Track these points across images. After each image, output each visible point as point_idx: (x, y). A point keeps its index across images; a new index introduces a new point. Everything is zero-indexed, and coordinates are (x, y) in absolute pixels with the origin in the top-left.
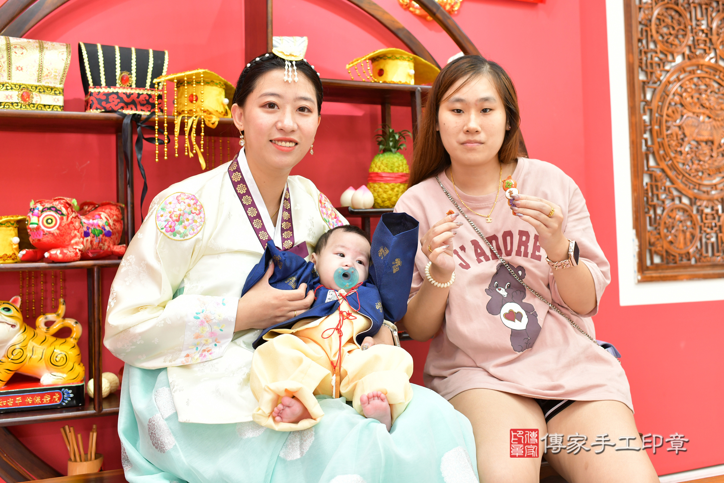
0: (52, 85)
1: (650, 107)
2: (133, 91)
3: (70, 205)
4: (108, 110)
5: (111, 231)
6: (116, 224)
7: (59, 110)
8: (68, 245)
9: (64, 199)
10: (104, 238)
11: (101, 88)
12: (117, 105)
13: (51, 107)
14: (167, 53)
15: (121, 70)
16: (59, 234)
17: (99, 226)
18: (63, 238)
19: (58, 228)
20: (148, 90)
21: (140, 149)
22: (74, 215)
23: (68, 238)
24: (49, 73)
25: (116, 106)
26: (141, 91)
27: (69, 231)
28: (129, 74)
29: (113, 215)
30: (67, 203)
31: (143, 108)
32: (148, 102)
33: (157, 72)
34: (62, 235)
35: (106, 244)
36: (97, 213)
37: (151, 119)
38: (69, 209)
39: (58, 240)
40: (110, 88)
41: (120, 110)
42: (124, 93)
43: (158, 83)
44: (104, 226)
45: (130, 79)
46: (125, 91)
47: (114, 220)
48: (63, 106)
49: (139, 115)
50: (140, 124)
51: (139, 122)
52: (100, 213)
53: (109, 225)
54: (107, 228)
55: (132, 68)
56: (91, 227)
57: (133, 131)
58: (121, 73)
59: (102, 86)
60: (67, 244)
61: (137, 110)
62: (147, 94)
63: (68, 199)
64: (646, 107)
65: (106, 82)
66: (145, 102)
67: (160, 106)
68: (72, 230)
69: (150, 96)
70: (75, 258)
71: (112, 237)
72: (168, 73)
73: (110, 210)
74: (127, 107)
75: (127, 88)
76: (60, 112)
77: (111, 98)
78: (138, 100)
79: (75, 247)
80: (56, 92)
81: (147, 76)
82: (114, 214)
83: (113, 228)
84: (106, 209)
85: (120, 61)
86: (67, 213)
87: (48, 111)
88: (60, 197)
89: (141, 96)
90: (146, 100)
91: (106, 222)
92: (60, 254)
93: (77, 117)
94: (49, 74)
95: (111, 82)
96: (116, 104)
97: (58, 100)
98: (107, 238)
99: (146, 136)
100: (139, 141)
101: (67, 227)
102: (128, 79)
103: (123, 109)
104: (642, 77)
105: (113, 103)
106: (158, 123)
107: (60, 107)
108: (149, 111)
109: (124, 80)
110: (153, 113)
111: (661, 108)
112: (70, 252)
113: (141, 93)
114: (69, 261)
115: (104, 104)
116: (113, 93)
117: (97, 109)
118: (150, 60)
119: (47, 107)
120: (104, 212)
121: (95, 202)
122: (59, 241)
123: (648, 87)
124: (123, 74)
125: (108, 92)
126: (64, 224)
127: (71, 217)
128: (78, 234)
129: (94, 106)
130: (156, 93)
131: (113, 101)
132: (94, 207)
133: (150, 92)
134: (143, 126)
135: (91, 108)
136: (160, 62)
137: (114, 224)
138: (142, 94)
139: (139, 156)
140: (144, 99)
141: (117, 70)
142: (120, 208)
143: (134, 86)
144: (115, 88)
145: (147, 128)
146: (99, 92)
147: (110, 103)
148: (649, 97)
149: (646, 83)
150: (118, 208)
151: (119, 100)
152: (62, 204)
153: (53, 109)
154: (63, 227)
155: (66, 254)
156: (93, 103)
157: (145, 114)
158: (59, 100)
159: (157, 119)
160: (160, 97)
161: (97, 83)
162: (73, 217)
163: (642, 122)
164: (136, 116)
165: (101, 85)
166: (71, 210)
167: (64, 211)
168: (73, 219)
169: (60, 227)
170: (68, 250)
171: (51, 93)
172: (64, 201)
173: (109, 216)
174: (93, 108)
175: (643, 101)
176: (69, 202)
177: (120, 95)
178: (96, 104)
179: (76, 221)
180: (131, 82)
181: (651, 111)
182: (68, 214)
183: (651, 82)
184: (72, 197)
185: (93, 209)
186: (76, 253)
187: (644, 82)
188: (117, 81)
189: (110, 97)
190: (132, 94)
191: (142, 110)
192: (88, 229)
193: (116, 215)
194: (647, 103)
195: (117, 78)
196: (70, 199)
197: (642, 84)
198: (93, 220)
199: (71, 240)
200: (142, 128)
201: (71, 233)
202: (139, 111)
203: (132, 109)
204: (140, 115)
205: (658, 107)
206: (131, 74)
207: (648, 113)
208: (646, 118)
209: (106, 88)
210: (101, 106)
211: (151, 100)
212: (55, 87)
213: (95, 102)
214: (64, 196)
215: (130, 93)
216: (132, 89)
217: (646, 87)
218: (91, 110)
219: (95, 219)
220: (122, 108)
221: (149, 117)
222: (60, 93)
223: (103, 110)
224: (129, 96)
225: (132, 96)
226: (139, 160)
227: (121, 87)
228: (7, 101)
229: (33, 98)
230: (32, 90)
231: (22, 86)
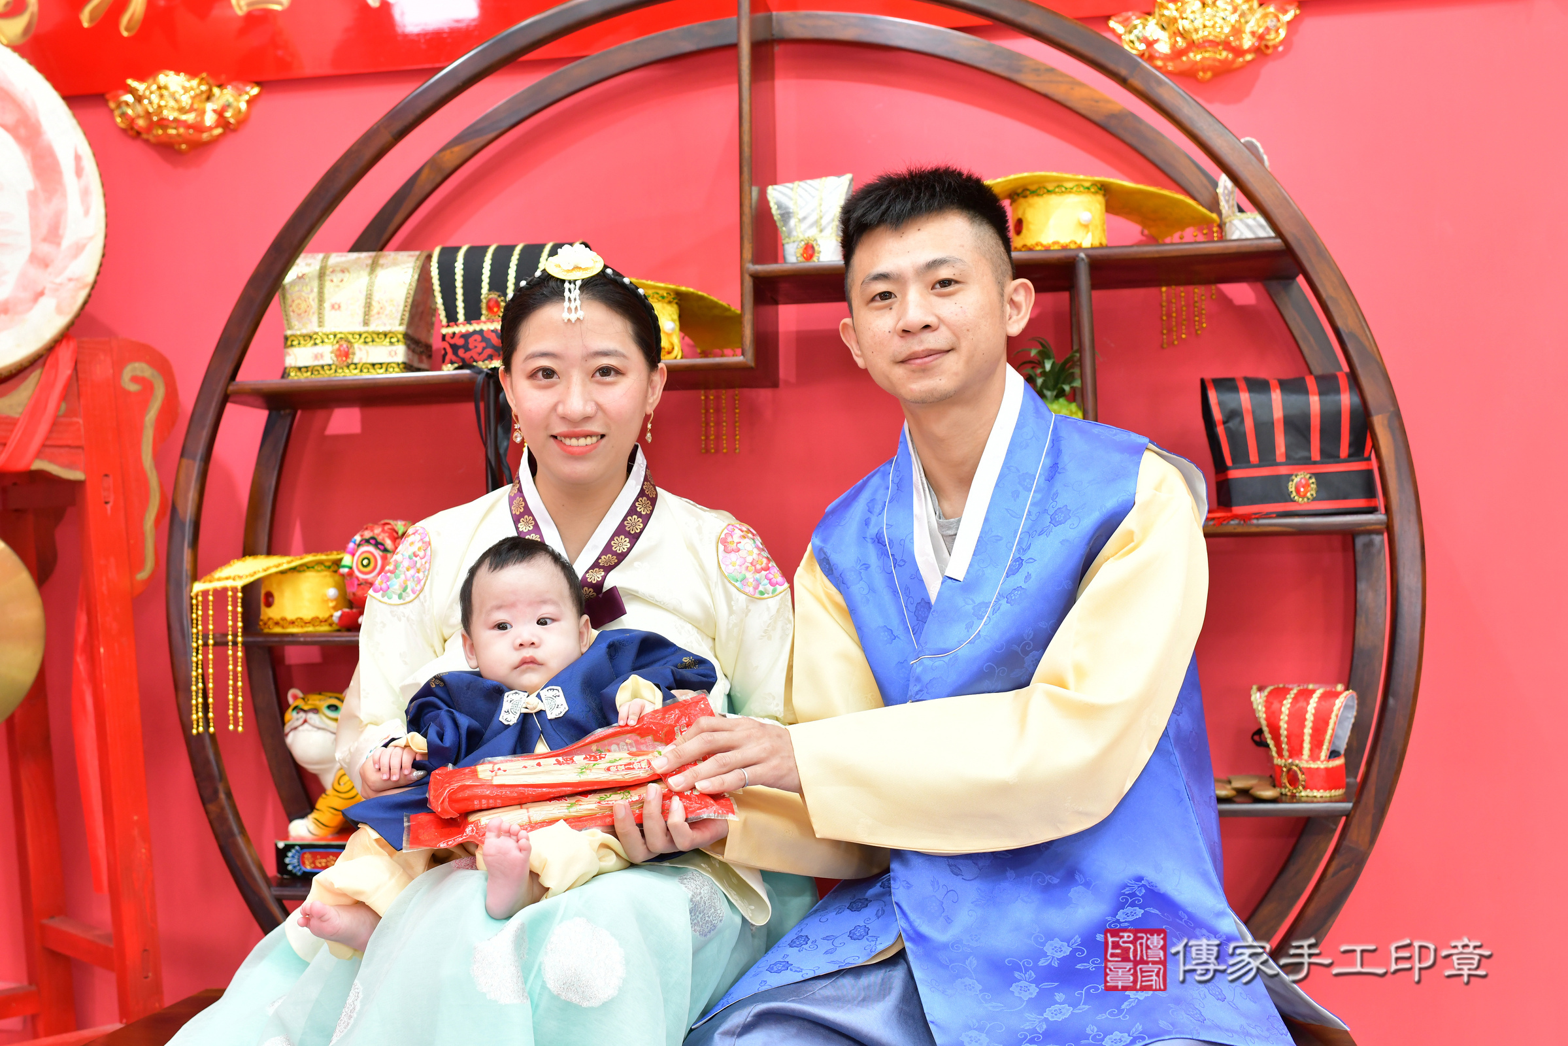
0: (386, 329)
3: (398, 534)
4: (468, 363)
7: (396, 370)
9: (389, 524)
11: (457, 325)
12: (482, 352)
13: (384, 366)
15: (488, 290)
24: (381, 308)
25: (480, 354)
30: (395, 531)
40: (472, 324)
46: (493, 326)
48: (403, 364)
58: (490, 295)
59: (461, 321)
65: (466, 314)
76: (397, 374)
77: (472, 342)
80: (393, 340)
85: (489, 274)
87: (380, 375)
88: (387, 521)
94: (381, 311)
95: (472, 313)
96: (480, 351)
97: (396, 353)
103: (492, 360)
105: (476, 351)
107: (399, 365)
109: (493, 308)
115: (461, 352)
116: (476, 332)
117: (451, 363)
119: (377, 367)
124: (492, 297)
125: (468, 331)
129: (447, 359)
131: (476, 347)
135: (444, 362)
141: (483, 290)
144: (479, 324)
146: (454, 334)
147: (471, 350)
151: (484, 344)
152: (386, 532)
153: (386, 370)
158: (399, 353)
161: (452, 318)
165: (457, 320)
167: (388, 544)
171: (384, 343)
172: (389, 527)
176: (397, 529)
177: (485, 335)
178: (450, 355)
188: (483, 310)
189: (471, 340)
195: (483, 304)
209: (465, 325)
210: (458, 357)
212: (390, 332)
213: (449, 351)
218: (445, 367)
222: (398, 341)
223: (461, 364)
227: (487, 320)
228: (316, 363)
229: (354, 354)
230: (353, 340)
231: (339, 336)
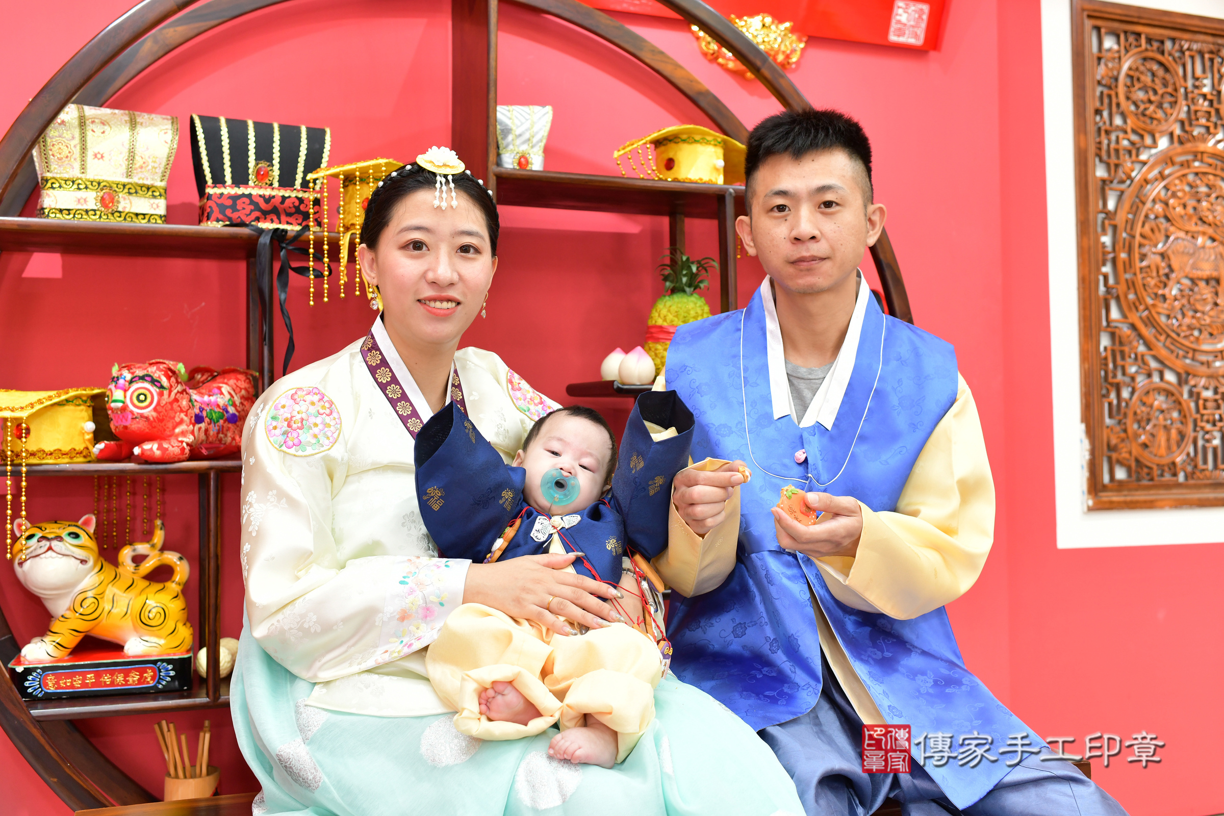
0: (148, 182)
1: (1113, 222)
2: (274, 193)
3: (174, 372)
4: (234, 222)
5: (237, 414)
6: (245, 403)
7: (159, 221)
8: (170, 436)
9: (164, 363)
10: (226, 425)
11: (225, 188)
12: (250, 214)
13: (147, 217)
14: (328, 131)
15: (256, 160)
16: (157, 417)
17: (218, 406)
18: (163, 424)
19: (155, 409)
20: (298, 191)
21: (285, 284)
22: (179, 388)
23: (170, 425)
24: (144, 163)
25: (247, 215)
26: (287, 193)
27: (172, 414)
28: (269, 166)
29: (241, 389)
30: (170, 369)
31: (290, 219)
32: (298, 210)
33: (313, 163)
34: (160, 420)
35: (229, 434)
36: (215, 385)
37: (303, 238)
38: (173, 379)
39: (155, 427)
40: (239, 188)
41: (253, 223)
42: (260, 196)
43: (315, 181)
44: (226, 406)
45: (270, 173)
46: (261, 192)
47: (242, 397)
48: (164, 216)
49: (283, 230)
50: (284, 245)
51: (282, 242)
52: (221, 385)
53: (234, 405)
54: (231, 410)
55: (274, 156)
56: (206, 408)
57: (274, 255)
58: (257, 164)
59: (227, 184)
60: (169, 433)
61: (280, 223)
62: (296, 197)
63: (171, 364)
64: (1107, 222)
65: (232, 178)
66: (293, 210)
67: (317, 216)
68: (176, 413)
69: (301, 200)
70: (181, 457)
71: (238, 423)
72: (330, 165)
73: (235, 381)
74: (265, 218)
75: (266, 188)
76: (161, 226)
77: (240, 204)
78: (282, 206)
79: (180, 439)
80: (155, 194)
81: (297, 168)
82: (243, 387)
83: (239, 409)
84: (229, 380)
85: (254, 145)
86: (168, 385)
87: (142, 224)
88: (158, 360)
89: (287, 201)
90: (294, 207)
91: (229, 400)
92: (158, 449)
93: (187, 233)
94: (144, 165)
95: (240, 178)
96: (248, 213)
97: (158, 206)
98: (230, 425)
99: (294, 264)
100: (283, 272)
101: (170, 407)
102: (268, 173)
103: (259, 222)
104: (1101, 172)
105: (244, 212)
106: (313, 244)
107: (161, 217)
108: (299, 224)
109: (262, 176)
110: (307, 228)
111: (1131, 224)
112: (173, 447)
113: (287, 195)
114: (170, 461)
115: (229, 212)
116: (243, 195)
117: (218, 220)
118: (301, 144)
119: (140, 217)
120: (226, 384)
121: (213, 368)
122: (155, 430)
123: (1111, 189)
124: (260, 165)
125: (236, 193)
126: (164, 402)
127: (175, 391)
128: (185, 418)
129: (213, 216)
130: (310, 196)
131: (244, 209)
132: (212, 375)
133: (300, 195)
134: (290, 248)
135: (208, 219)
136: (317, 146)
137: (242, 403)
138: (289, 197)
139: (283, 296)
140: (291, 205)
141: (250, 159)
142: (251, 378)
143: (276, 184)
144: (246, 188)
145: (297, 251)
146: (222, 194)
147: (238, 211)
148: (1111, 205)
149: (1108, 183)
150: (249, 379)
151: (252, 207)
152: (161, 370)
153: (149, 221)
154: (163, 407)
155: (167, 449)
156: (212, 211)
157: (293, 228)
158: (160, 207)
159: (312, 237)
160: (317, 202)
161: (219, 180)
162: (178, 392)
163: (1100, 246)
164: (279, 231)
165: (225, 182)
166: (175, 381)
167: (164, 381)
168: (178, 395)
169: (158, 408)
170: (170, 444)
171: (148, 196)
172: (165, 366)
173: (234, 391)
174: (211, 219)
175: (1101, 212)
176: (172, 368)
177: (254, 199)
178: (216, 213)
179: (182, 398)
180: (271, 179)
181: (1115, 228)
182: (171, 386)
183: (1115, 181)
184: (177, 360)
185: (209, 378)
186: (183, 449)
187: (1104, 181)
188: (250, 177)
189: (239, 202)
190: (274, 197)
191: (288, 223)
192: (201, 412)
193: (245, 389)
194: (1109, 215)
195: (250, 171)
196: (175, 363)
197: (1100, 183)
198: (210, 396)
199: (174, 428)
200: (288, 251)
201: (175, 417)
202: (283, 224)
203: (272, 221)
204: (285, 231)
205: (1127, 221)
206: (273, 166)
207: (1110, 231)
208: (1106, 239)
209: (232, 188)
210: (225, 216)
211: (302, 207)
212: (153, 186)
213: (216, 209)
214: (164, 359)
215: (270, 195)
216: (273, 189)
217: (1107, 188)
218: (209, 223)
219: (212, 395)
220: (258, 219)
221: (299, 234)
222: (160, 195)
223: (228, 223)
224: (268, 199)
225: (273, 200)
226: (282, 302)
227: (256, 186)
228: (79, 207)
229: (118, 202)
230: (117, 189)
231: (102, 184)
